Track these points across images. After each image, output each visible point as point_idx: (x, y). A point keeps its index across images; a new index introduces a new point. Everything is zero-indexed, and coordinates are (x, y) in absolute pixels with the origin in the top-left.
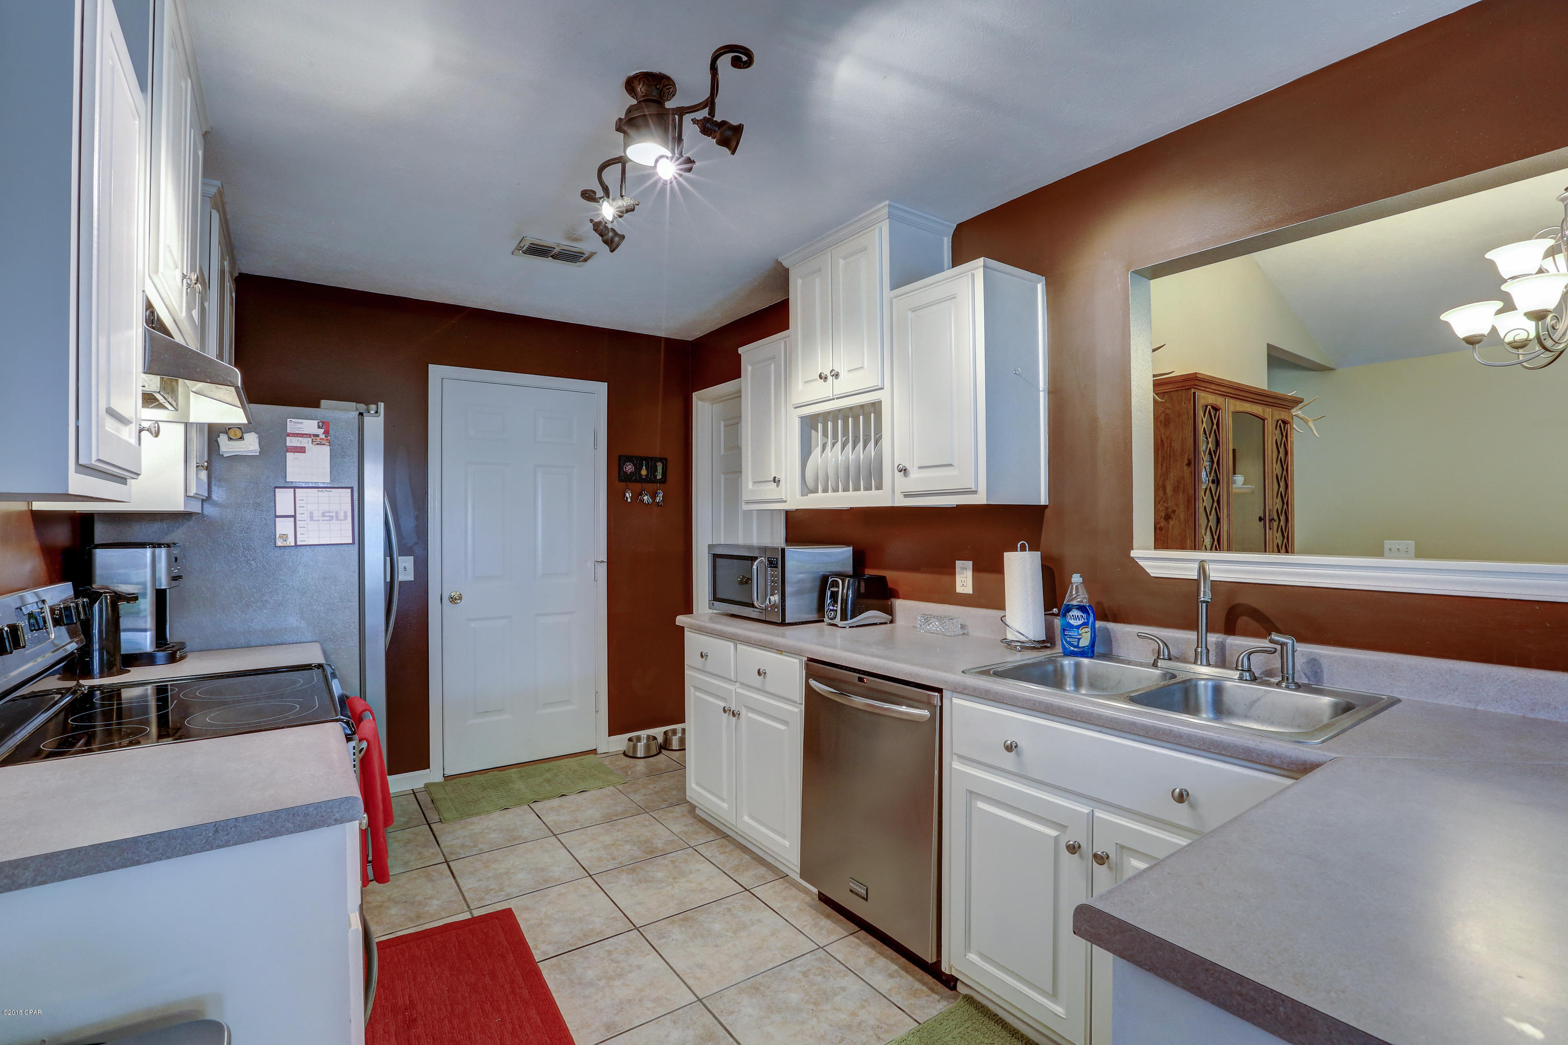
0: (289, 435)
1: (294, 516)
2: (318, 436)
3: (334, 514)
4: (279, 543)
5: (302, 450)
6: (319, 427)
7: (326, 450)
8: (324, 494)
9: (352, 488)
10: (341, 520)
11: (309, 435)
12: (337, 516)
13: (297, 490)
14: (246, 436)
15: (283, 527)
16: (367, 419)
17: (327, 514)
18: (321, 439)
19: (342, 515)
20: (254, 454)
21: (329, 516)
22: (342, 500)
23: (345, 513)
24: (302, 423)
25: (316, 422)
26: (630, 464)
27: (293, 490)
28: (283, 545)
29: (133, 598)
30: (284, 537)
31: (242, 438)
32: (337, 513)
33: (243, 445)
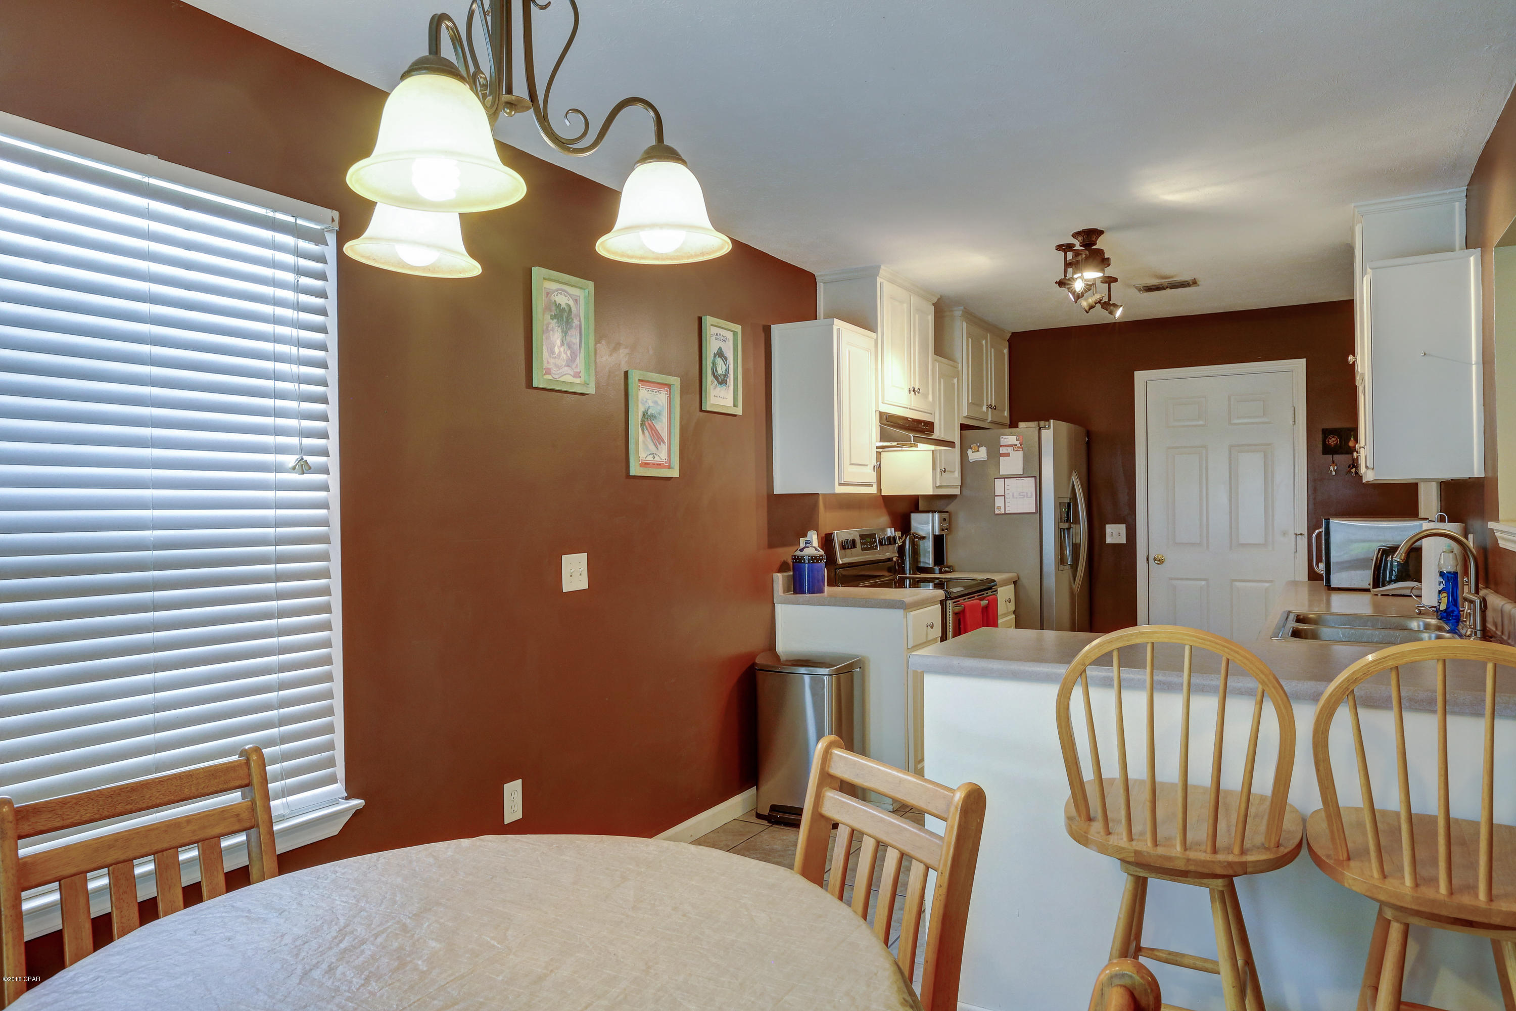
0: (1001, 446)
1: (1004, 496)
2: (1016, 445)
3: (1025, 494)
4: (997, 512)
5: (1008, 455)
6: (1017, 440)
7: (1021, 453)
8: (1020, 481)
9: (1035, 477)
10: (1029, 498)
11: (1011, 446)
12: (1027, 495)
13: (1006, 479)
14: (980, 449)
15: (999, 502)
16: (1043, 432)
17: (1022, 494)
18: (1018, 447)
19: (1029, 495)
20: (984, 459)
21: (1023, 495)
22: (1029, 484)
23: (1032, 493)
24: (1008, 438)
25: (1015, 437)
26: (1333, 437)
27: (1003, 479)
28: (998, 513)
29: (923, 538)
30: (999, 508)
31: (978, 451)
32: (1027, 493)
33: (979, 455)
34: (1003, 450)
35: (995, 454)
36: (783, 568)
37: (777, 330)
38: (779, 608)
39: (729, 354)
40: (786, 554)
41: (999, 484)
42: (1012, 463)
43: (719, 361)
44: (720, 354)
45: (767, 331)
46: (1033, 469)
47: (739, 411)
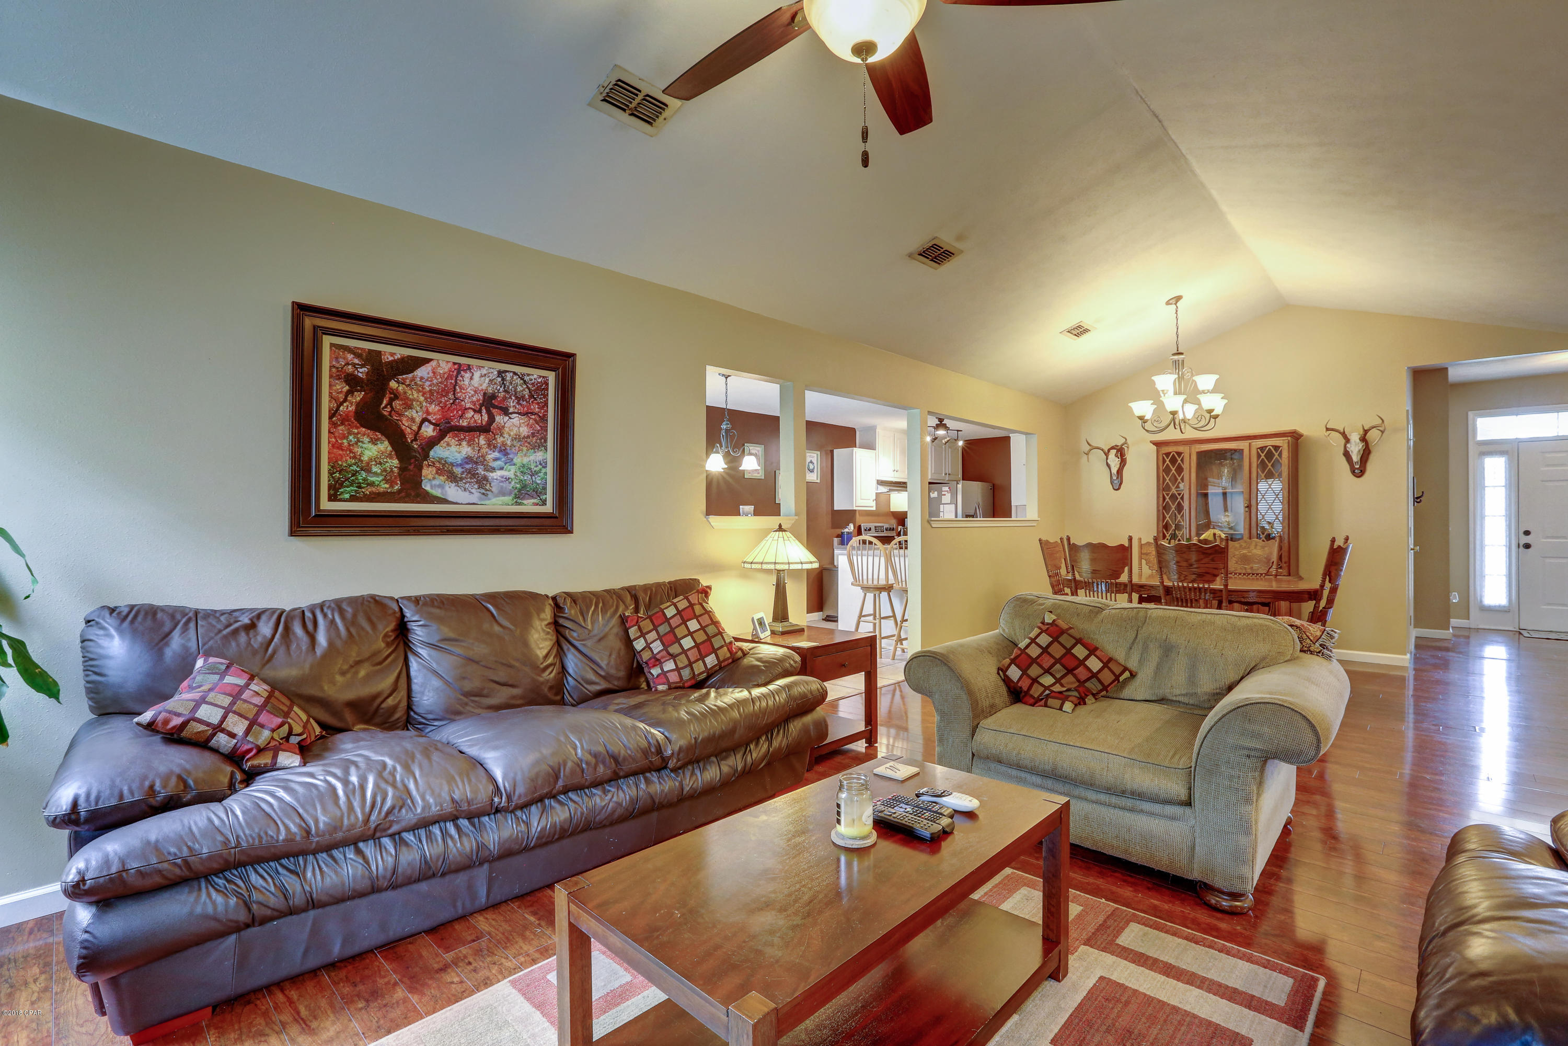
0: (942, 491)
1: (943, 511)
2: (948, 491)
3: (951, 511)
5: (945, 495)
6: (948, 489)
7: (950, 494)
9: (955, 504)
11: (946, 491)
13: (944, 505)
15: (942, 514)
16: (958, 485)
20: (937, 497)
23: (953, 511)
24: (944, 488)
25: (947, 487)
31: (934, 493)
33: (934, 495)
34: (943, 493)
35: (940, 495)
36: (838, 536)
37: (837, 452)
38: (836, 552)
39: (815, 463)
40: (839, 531)
41: (942, 506)
42: (947, 498)
43: (811, 464)
44: (811, 462)
45: (832, 452)
46: (954, 501)
47: (819, 481)
